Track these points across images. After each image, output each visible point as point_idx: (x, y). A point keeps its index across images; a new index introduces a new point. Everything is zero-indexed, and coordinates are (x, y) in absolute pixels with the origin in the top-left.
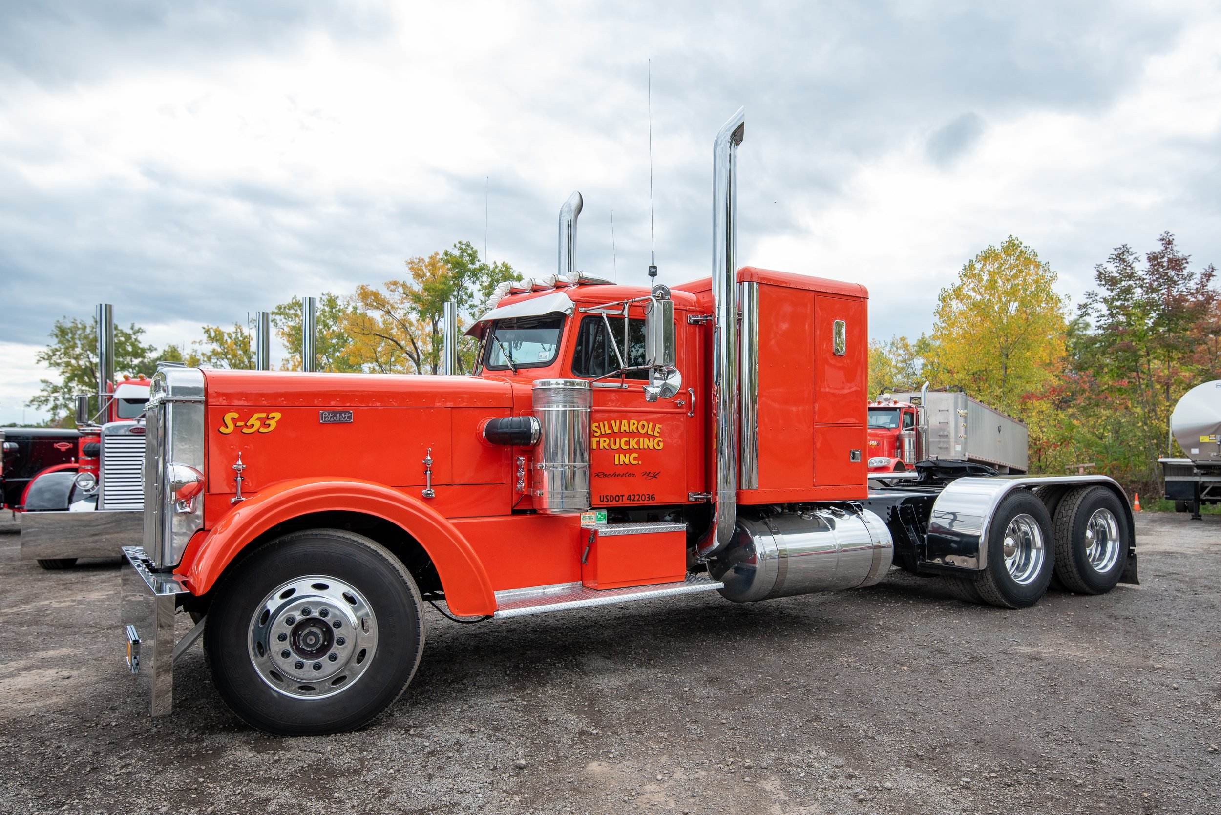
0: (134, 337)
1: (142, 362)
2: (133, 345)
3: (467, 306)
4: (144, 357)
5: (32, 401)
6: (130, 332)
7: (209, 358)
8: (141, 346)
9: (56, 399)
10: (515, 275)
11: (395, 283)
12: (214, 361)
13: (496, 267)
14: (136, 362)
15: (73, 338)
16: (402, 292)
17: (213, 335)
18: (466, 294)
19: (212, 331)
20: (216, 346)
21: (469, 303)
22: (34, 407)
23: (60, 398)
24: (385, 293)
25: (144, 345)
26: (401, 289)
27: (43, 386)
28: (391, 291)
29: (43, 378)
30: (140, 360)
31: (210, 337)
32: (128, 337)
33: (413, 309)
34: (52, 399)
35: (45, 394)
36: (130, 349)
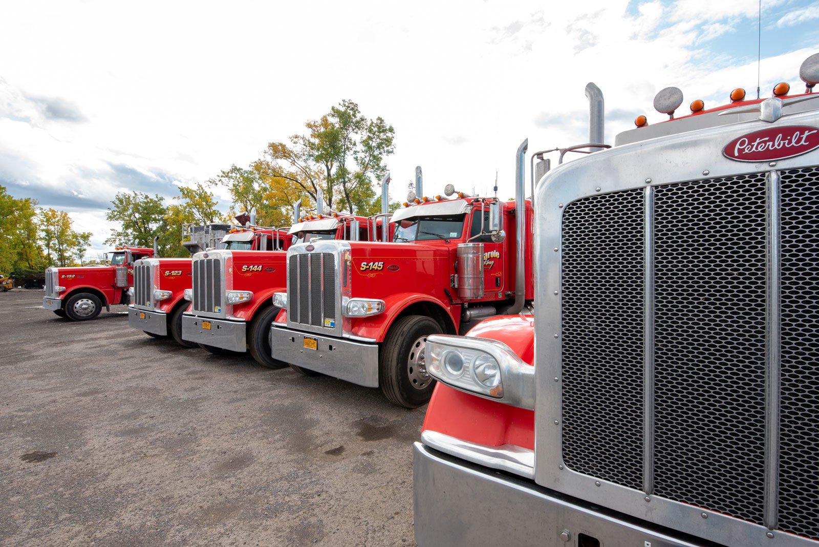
3: (352, 152)
5: (106, 241)
6: (156, 200)
9: (120, 240)
10: (388, 127)
11: (296, 137)
13: (372, 123)
16: (303, 143)
17: (186, 192)
18: (351, 143)
20: (188, 200)
21: (354, 149)
22: (108, 245)
23: (123, 239)
24: (290, 146)
26: (301, 141)
27: (112, 232)
28: (294, 143)
29: (112, 228)
31: (184, 194)
33: (311, 156)
34: (118, 240)
35: (113, 237)
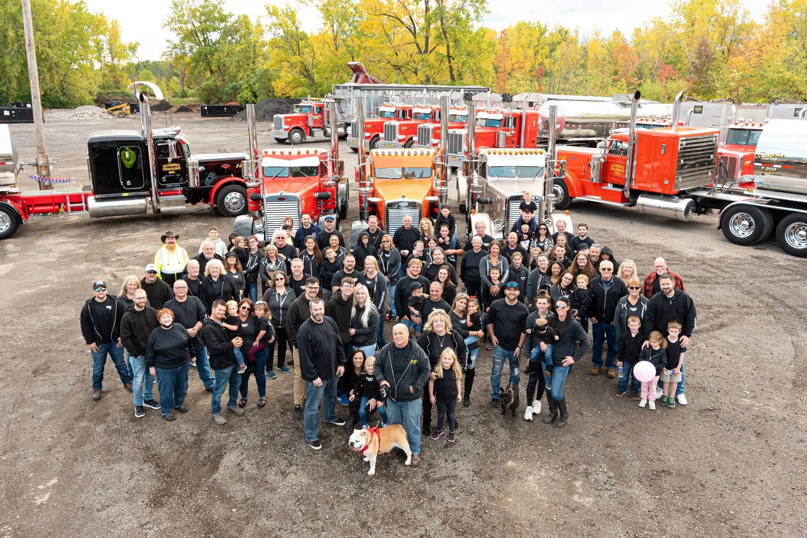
0: (219, 6)
1: (226, 25)
2: (219, 13)
4: (227, 22)
7: (271, 28)
8: (224, 13)
12: (273, 30)
14: (222, 25)
15: (182, 9)
17: (271, 11)
19: (270, 8)
20: (274, 19)
25: (226, 12)
27: (168, 44)
30: (224, 24)
31: (269, 12)
32: (215, 7)
36: (217, 15)
